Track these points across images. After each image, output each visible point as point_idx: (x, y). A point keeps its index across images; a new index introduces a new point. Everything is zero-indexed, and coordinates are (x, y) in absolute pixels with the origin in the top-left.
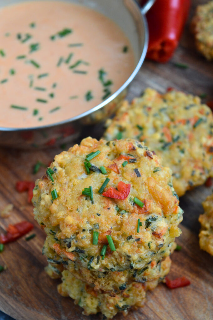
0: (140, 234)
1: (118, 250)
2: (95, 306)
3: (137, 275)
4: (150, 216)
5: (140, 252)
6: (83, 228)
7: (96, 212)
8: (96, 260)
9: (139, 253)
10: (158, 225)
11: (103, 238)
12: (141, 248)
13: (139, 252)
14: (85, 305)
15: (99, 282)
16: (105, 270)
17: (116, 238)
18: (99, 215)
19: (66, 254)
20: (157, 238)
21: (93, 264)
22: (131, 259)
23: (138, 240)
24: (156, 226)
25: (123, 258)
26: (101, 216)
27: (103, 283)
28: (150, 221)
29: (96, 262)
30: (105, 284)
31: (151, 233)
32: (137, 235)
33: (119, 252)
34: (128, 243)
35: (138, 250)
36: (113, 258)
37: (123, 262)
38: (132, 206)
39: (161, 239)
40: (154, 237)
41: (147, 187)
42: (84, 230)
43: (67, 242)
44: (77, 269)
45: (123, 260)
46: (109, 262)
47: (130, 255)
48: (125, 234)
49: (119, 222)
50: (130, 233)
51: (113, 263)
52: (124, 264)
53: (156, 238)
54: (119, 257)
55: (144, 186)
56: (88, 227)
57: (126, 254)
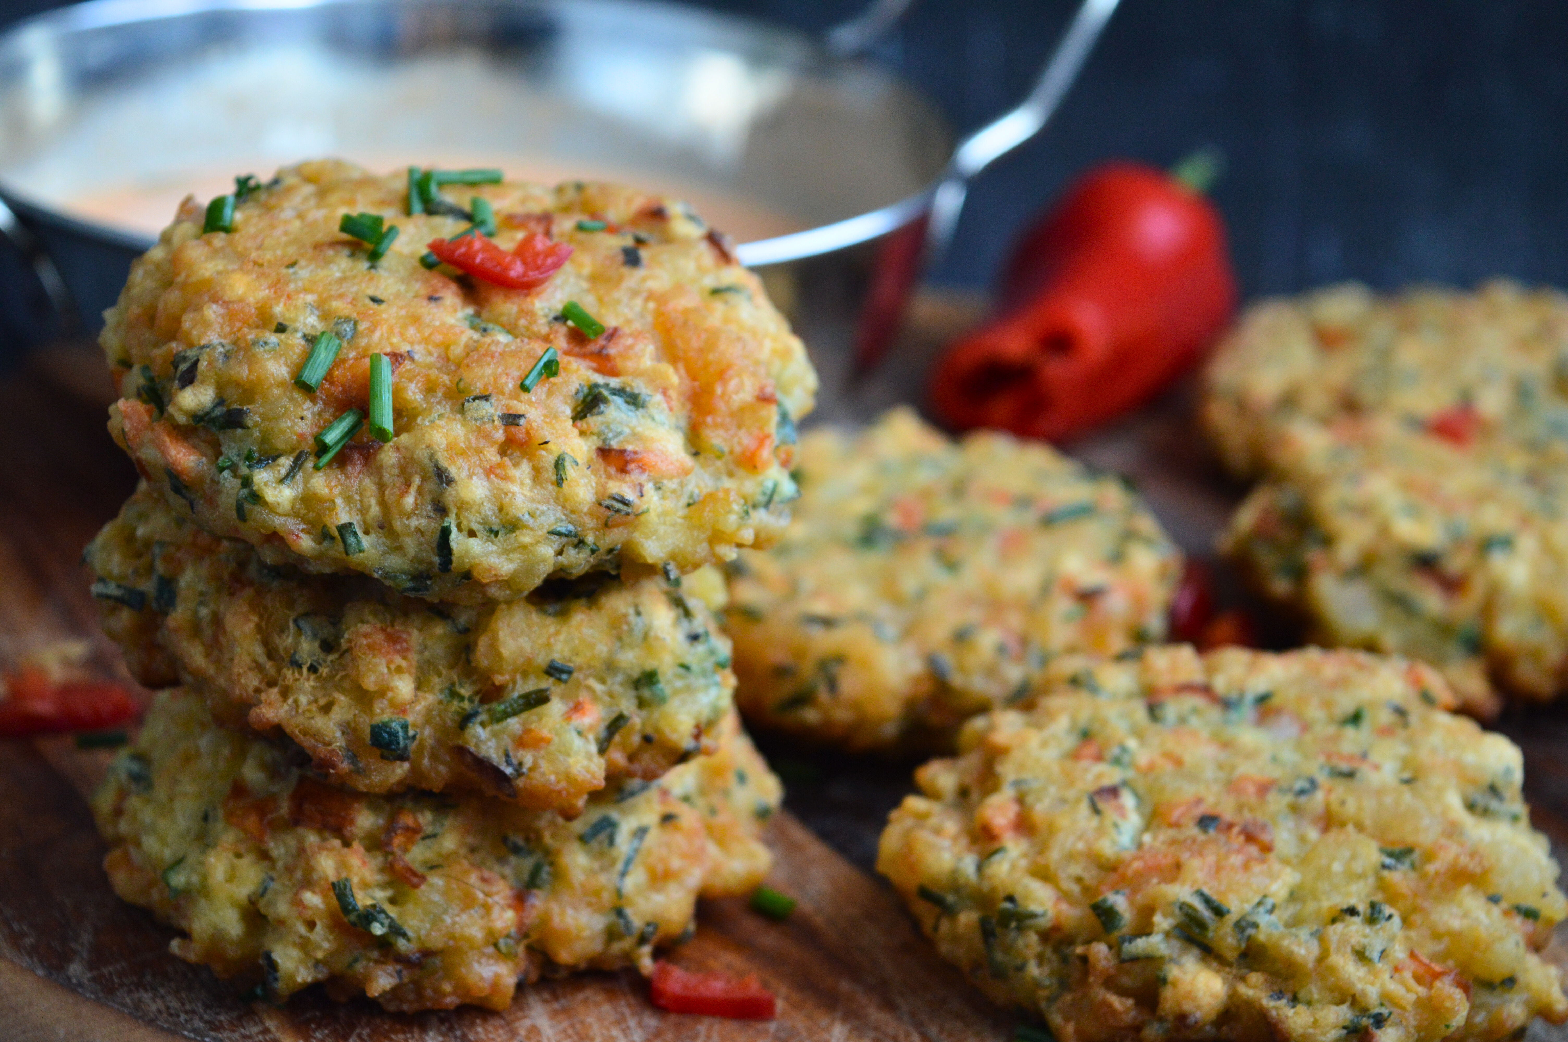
0: (530, 403)
1: (404, 438)
2: (244, 890)
3: (483, 717)
4: (614, 382)
5: (506, 478)
6: (281, 321)
7: (371, 292)
8: (285, 462)
9: (496, 480)
10: (639, 429)
11: (353, 375)
12: (516, 465)
13: (497, 476)
14: (195, 879)
15: (285, 694)
16: (314, 540)
17: (414, 393)
18: (375, 300)
19: (167, 439)
20: (612, 470)
21: (262, 477)
22: (450, 495)
23: (512, 419)
24: (627, 430)
25: (417, 481)
26: (383, 306)
27: (303, 700)
28: (605, 393)
29: (283, 472)
30: (310, 703)
31: (594, 448)
32: (515, 403)
33: (407, 449)
34: (459, 416)
35: (500, 466)
36: (369, 484)
37: (409, 500)
38: (543, 321)
39: (627, 478)
40: (600, 465)
41: (651, 305)
42: (281, 329)
43: (185, 359)
44: (204, 612)
45: (413, 491)
46: (348, 500)
47: (453, 471)
48: (462, 385)
49: (457, 351)
50: (486, 385)
51: (363, 511)
52: (414, 522)
53: (605, 471)
54: (399, 481)
55: (638, 302)
56: (311, 322)
57: (431, 457)
